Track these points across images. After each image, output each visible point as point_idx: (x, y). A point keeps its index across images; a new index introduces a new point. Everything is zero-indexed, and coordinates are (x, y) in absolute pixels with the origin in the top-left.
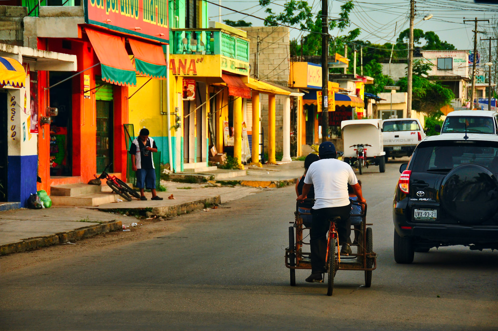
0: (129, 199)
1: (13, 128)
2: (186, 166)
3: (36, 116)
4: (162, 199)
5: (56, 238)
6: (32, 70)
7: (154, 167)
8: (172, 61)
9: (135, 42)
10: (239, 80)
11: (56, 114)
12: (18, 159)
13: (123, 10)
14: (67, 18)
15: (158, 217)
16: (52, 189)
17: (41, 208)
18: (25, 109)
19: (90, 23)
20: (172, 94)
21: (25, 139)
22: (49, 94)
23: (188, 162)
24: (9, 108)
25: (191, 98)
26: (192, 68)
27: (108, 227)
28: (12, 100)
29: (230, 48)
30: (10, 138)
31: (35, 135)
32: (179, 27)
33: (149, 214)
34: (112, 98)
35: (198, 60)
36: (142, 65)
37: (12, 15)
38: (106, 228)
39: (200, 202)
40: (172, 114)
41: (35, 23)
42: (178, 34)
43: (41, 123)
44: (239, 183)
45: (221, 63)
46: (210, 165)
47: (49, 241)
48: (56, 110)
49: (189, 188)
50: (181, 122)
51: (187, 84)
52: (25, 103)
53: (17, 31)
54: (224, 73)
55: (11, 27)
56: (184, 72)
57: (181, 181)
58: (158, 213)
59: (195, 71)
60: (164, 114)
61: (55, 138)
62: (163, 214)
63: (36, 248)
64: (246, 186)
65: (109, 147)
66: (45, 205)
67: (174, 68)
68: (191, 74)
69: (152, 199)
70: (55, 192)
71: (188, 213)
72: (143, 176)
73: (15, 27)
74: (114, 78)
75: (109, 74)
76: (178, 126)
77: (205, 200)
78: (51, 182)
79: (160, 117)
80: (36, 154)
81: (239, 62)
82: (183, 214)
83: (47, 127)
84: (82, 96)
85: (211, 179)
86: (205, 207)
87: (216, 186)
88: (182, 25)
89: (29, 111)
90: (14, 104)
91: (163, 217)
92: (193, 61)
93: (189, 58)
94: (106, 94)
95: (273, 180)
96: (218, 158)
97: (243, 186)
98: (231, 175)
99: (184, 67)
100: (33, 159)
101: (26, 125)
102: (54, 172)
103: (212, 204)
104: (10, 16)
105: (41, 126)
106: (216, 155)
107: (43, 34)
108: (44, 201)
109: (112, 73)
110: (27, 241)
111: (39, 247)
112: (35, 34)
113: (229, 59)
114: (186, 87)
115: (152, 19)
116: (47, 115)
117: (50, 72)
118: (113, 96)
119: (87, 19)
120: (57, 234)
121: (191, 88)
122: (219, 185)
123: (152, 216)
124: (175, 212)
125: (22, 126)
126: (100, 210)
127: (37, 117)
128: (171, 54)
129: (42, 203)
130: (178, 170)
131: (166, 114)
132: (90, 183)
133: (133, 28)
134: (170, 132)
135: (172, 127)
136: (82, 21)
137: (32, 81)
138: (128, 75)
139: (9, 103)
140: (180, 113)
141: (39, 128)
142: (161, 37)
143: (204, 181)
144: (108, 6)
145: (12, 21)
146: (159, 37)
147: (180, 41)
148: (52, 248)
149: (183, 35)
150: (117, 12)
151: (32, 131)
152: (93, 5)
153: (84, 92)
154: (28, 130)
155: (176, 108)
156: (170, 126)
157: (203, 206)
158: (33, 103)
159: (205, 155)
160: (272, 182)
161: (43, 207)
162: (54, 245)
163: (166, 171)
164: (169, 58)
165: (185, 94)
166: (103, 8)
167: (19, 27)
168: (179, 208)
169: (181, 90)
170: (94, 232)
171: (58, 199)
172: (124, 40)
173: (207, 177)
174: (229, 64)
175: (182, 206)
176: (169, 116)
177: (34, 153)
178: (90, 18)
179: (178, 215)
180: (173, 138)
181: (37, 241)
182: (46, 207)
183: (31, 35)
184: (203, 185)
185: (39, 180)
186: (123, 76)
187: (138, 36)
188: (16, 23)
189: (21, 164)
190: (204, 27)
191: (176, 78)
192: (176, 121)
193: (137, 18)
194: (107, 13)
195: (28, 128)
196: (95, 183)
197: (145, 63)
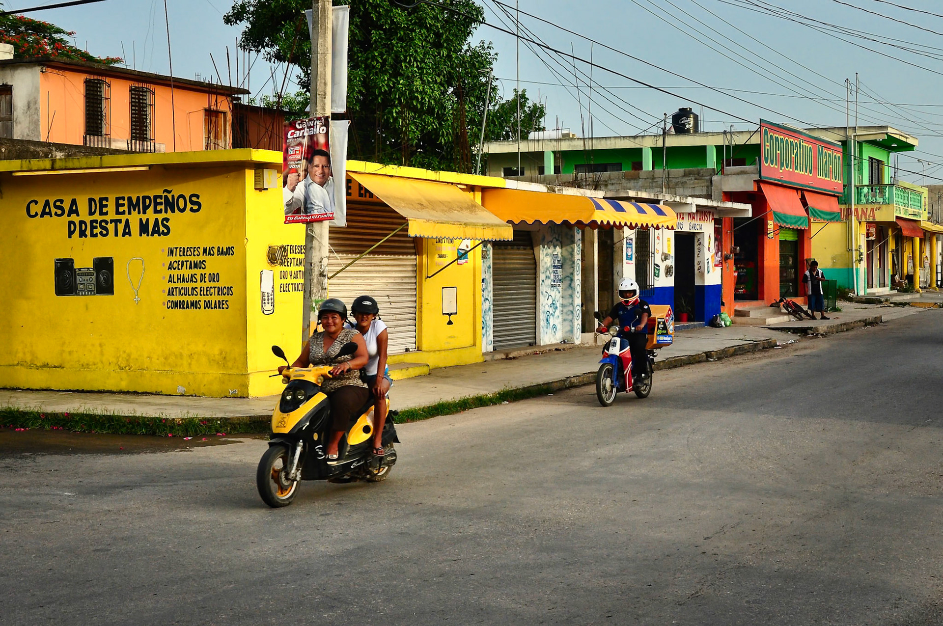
0: (801, 319)
1: (699, 263)
2: (869, 291)
3: (720, 253)
4: (829, 319)
5: (703, 356)
6: (716, 217)
7: (822, 293)
8: (856, 210)
9: (811, 194)
10: (913, 224)
11: (738, 252)
12: (703, 288)
13: (797, 169)
14: (745, 176)
15: (817, 335)
16: (736, 311)
17: (722, 326)
18: (709, 248)
19: (763, 179)
20: (856, 235)
21: (708, 272)
22: (733, 236)
23: (873, 287)
24: (696, 247)
25: (873, 238)
26: (871, 215)
27: (762, 344)
28: (699, 240)
29: (904, 199)
30: (696, 271)
31: (719, 269)
32: (862, 183)
33: (810, 332)
34: (797, 239)
35: (877, 208)
36: (816, 212)
37: (704, 175)
38: (759, 346)
39: (860, 321)
40: (856, 250)
41: (721, 180)
42: (861, 189)
43: (726, 258)
44: (909, 304)
45: (895, 210)
46: (892, 289)
47: (694, 359)
48: (738, 248)
49: (866, 308)
50: (864, 257)
51: (869, 227)
52: (709, 243)
53: (707, 187)
54: (897, 217)
55: (703, 184)
56: (866, 218)
57: (862, 302)
58: (818, 331)
59: (874, 217)
60: (850, 250)
61: (745, 270)
62: (822, 332)
63: (681, 365)
64: (914, 306)
65: (795, 276)
66: (725, 324)
67: (857, 216)
68: (871, 219)
69: (821, 319)
70: (738, 313)
71: (847, 330)
72: (813, 300)
73: (706, 184)
74: (785, 222)
75: (781, 219)
76: (861, 260)
77: (866, 319)
78: (735, 306)
79: (847, 253)
80: (720, 283)
81: (913, 210)
82: (843, 331)
83: (731, 262)
84: (765, 237)
85: (887, 300)
86: (866, 325)
87: (890, 306)
88: (866, 181)
89: (713, 250)
90: (700, 244)
91: (822, 335)
92: (872, 210)
93: (869, 207)
94: (791, 235)
95: (936, 301)
96: (900, 284)
97: (912, 306)
98: (907, 298)
99: (865, 215)
100: (717, 289)
101: (710, 260)
102: (738, 297)
103: (872, 323)
104: (702, 176)
105: (725, 261)
106: (899, 282)
107: (727, 189)
108: (724, 321)
109: (783, 218)
110: (671, 360)
111: (684, 364)
112: (721, 189)
113: (902, 207)
114: (868, 230)
115: (826, 176)
116: (731, 253)
117: (734, 218)
118: (798, 237)
119: (760, 176)
120: (705, 353)
121: (873, 230)
122: (892, 305)
123: (813, 334)
124: (834, 330)
125: (706, 262)
126: (769, 328)
127: (722, 254)
128: (855, 205)
129: (723, 323)
130: (861, 293)
131: (852, 250)
132: (771, 306)
133: (807, 182)
134: (854, 264)
135: (856, 261)
136: (757, 177)
137: (717, 226)
138: (800, 219)
139: (696, 243)
140: (864, 250)
141: (724, 262)
142: (835, 190)
143: (881, 302)
144: (782, 165)
145: (704, 179)
146: (833, 190)
147: (863, 195)
148: (697, 365)
149: (865, 190)
150: (791, 170)
151: (716, 265)
152: (767, 165)
153: (768, 234)
154: (711, 265)
155: (860, 246)
156: (854, 260)
157: (864, 324)
158: (716, 243)
159: (888, 281)
160: (935, 304)
161: (724, 326)
162: (699, 362)
163: (851, 295)
164: (853, 208)
165: (868, 236)
166: (776, 167)
167: (709, 183)
168: (838, 327)
169: (865, 232)
170: (746, 350)
171: (739, 319)
172: (800, 192)
173: (882, 299)
174: (903, 211)
175: (841, 325)
176: (854, 252)
177: (718, 282)
178: (762, 175)
179: (837, 332)
180: (857, 269)
181: (681, 359)
182: (726, 326)
183: (717, 190)
184: (879, 306)
185: (723, 304)
186: (794, 221)
187: (812, 189)
188: (707, 181)
189: (705, 291)
190: (886, 182)
191: (860, 223)
192: (860, 256)
193: (811, 175)
194: (781, 171)
195: (712, 263)
196: (775, 305)
197: (819, 211)
